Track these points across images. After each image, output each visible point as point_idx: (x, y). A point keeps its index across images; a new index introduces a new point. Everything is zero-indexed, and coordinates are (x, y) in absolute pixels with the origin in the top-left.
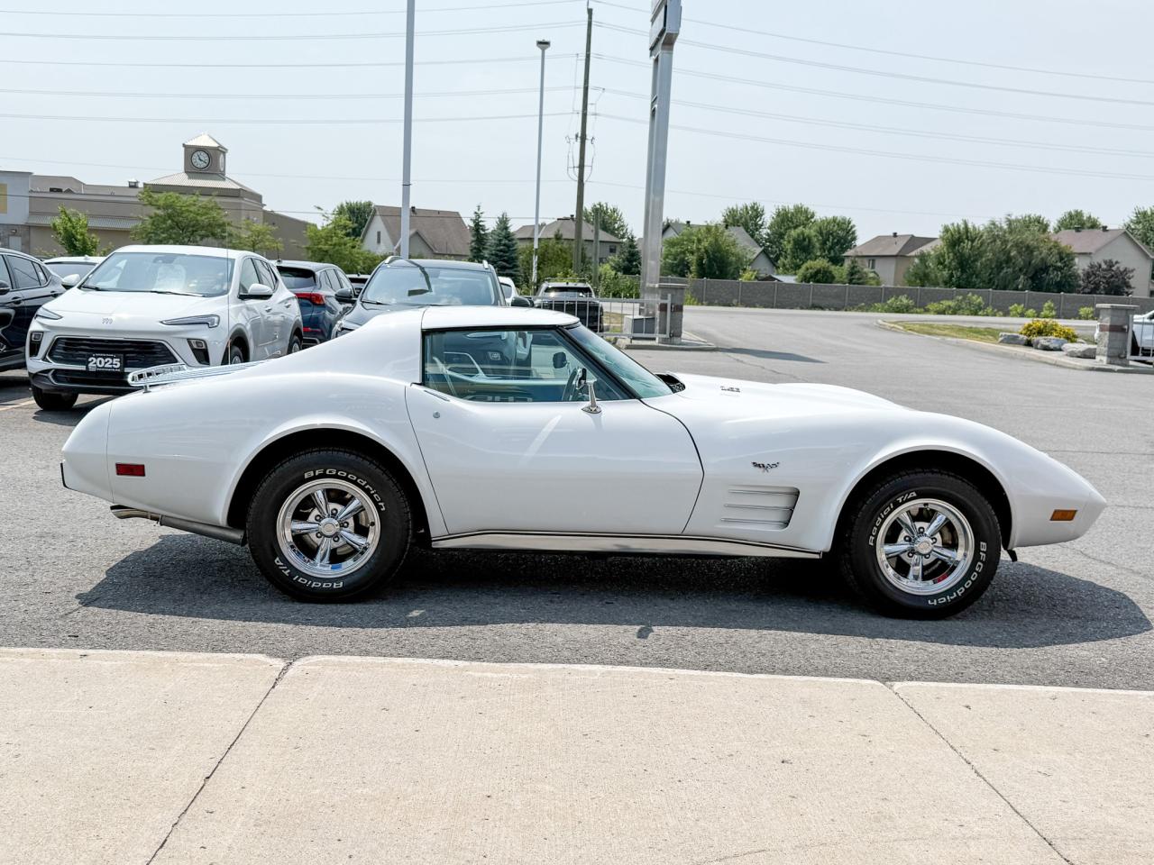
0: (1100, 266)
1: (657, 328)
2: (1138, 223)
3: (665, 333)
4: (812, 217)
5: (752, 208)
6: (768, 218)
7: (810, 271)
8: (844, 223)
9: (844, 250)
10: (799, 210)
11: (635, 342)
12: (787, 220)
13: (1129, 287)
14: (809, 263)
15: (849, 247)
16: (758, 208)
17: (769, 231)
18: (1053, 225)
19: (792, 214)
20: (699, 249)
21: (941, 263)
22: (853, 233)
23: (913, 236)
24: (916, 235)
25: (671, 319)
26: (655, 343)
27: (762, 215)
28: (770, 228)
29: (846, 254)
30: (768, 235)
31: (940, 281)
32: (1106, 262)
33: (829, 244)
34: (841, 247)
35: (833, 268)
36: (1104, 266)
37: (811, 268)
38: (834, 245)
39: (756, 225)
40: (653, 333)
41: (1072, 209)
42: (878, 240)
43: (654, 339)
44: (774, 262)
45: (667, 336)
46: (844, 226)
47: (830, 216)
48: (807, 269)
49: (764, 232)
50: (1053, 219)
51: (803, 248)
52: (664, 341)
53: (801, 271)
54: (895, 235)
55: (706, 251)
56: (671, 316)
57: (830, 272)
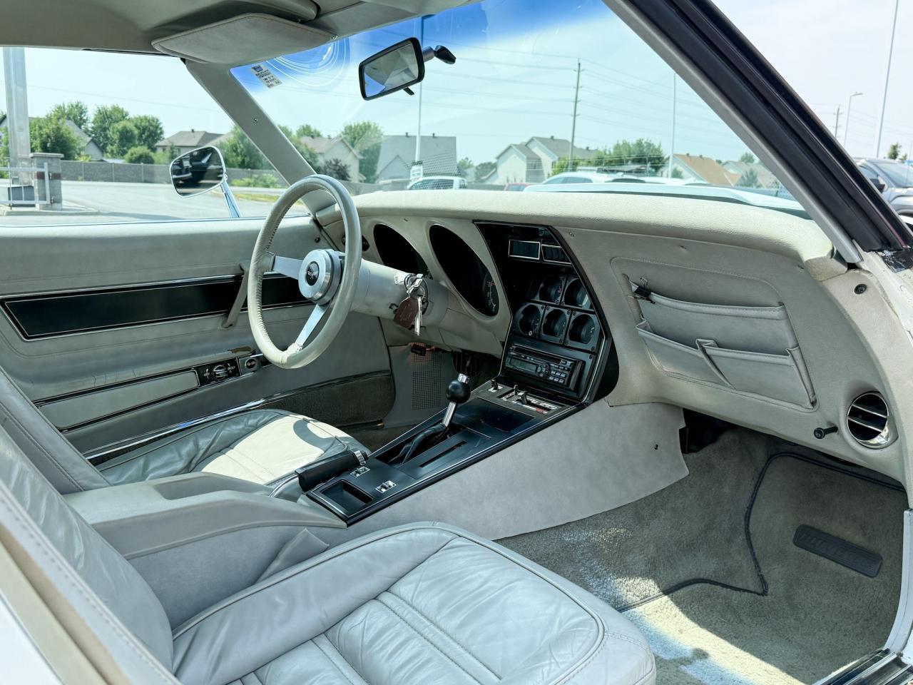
0: (331, 162)
1: (36, 195)
2: (346, 134)
3: (45, 200)
4: (127, 115)
5: (77, 106)
6: (91, 115)
7: (135, 156)
8: (153, 121)
9: (156, 141)
10: (116, 109)
11: (15, 209)
12: (106, 118)
13: (349, 177)
14: (133, 150)
15: (159, 139)
16: (81, 106)
17: (93, 125)
18: (294, 133)
19: (111, 112)
20: (41, 135)
21: (234, 151)
22: (161, 128)
23: (206, 133)
24: (208, 132)
25: (50, 187)
26: (37, 208)
27: (85, 112)
28: (93, 123)
29: (157, 144)
30: (93, 128)
31: (236, 164)
32: (334, 160)
33: (144, 136)
34: (153, 138)
35: (152, 154)
36: (333, 163)
37: (135, 153)
38: (148, 136)
39: (81, 119)
40: (33, 199)
41: (304, 123)
42: (181, 134)
43: (33, 206)
44: (103, 149)
45: (48, 202)
46: (154, 124)
47: (142, 115)
48: (132, 154)
49: (90, 126)
50: (294, 129)
51: (126, 138)
52: (46, 207)
53: (127, 156)
54: (193, 131)
55: (49, 137)
56: (50, 184)
57: (151, 157)
